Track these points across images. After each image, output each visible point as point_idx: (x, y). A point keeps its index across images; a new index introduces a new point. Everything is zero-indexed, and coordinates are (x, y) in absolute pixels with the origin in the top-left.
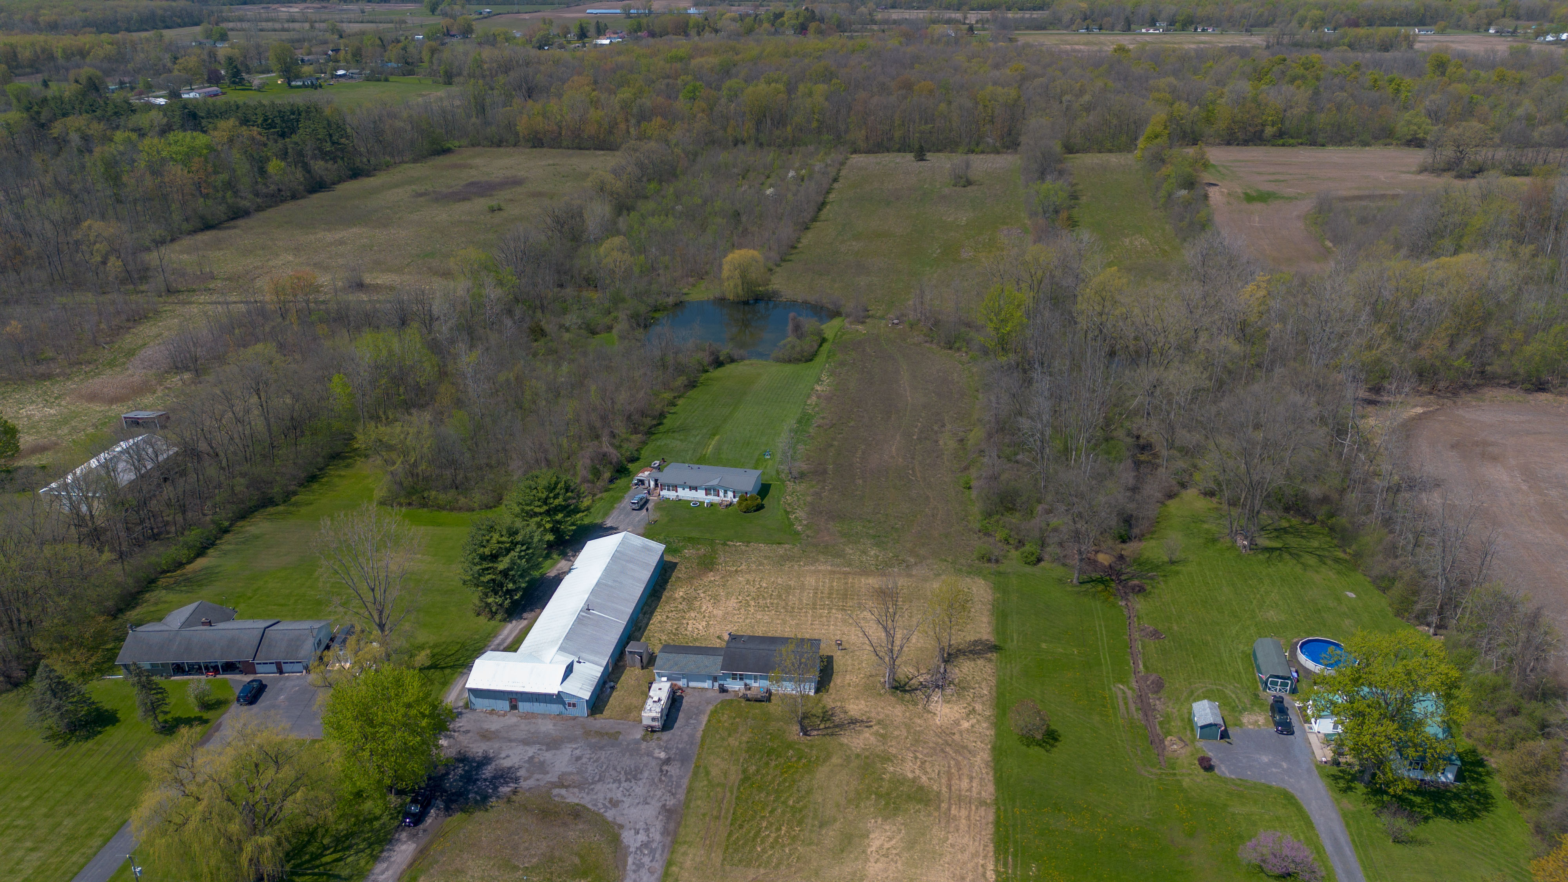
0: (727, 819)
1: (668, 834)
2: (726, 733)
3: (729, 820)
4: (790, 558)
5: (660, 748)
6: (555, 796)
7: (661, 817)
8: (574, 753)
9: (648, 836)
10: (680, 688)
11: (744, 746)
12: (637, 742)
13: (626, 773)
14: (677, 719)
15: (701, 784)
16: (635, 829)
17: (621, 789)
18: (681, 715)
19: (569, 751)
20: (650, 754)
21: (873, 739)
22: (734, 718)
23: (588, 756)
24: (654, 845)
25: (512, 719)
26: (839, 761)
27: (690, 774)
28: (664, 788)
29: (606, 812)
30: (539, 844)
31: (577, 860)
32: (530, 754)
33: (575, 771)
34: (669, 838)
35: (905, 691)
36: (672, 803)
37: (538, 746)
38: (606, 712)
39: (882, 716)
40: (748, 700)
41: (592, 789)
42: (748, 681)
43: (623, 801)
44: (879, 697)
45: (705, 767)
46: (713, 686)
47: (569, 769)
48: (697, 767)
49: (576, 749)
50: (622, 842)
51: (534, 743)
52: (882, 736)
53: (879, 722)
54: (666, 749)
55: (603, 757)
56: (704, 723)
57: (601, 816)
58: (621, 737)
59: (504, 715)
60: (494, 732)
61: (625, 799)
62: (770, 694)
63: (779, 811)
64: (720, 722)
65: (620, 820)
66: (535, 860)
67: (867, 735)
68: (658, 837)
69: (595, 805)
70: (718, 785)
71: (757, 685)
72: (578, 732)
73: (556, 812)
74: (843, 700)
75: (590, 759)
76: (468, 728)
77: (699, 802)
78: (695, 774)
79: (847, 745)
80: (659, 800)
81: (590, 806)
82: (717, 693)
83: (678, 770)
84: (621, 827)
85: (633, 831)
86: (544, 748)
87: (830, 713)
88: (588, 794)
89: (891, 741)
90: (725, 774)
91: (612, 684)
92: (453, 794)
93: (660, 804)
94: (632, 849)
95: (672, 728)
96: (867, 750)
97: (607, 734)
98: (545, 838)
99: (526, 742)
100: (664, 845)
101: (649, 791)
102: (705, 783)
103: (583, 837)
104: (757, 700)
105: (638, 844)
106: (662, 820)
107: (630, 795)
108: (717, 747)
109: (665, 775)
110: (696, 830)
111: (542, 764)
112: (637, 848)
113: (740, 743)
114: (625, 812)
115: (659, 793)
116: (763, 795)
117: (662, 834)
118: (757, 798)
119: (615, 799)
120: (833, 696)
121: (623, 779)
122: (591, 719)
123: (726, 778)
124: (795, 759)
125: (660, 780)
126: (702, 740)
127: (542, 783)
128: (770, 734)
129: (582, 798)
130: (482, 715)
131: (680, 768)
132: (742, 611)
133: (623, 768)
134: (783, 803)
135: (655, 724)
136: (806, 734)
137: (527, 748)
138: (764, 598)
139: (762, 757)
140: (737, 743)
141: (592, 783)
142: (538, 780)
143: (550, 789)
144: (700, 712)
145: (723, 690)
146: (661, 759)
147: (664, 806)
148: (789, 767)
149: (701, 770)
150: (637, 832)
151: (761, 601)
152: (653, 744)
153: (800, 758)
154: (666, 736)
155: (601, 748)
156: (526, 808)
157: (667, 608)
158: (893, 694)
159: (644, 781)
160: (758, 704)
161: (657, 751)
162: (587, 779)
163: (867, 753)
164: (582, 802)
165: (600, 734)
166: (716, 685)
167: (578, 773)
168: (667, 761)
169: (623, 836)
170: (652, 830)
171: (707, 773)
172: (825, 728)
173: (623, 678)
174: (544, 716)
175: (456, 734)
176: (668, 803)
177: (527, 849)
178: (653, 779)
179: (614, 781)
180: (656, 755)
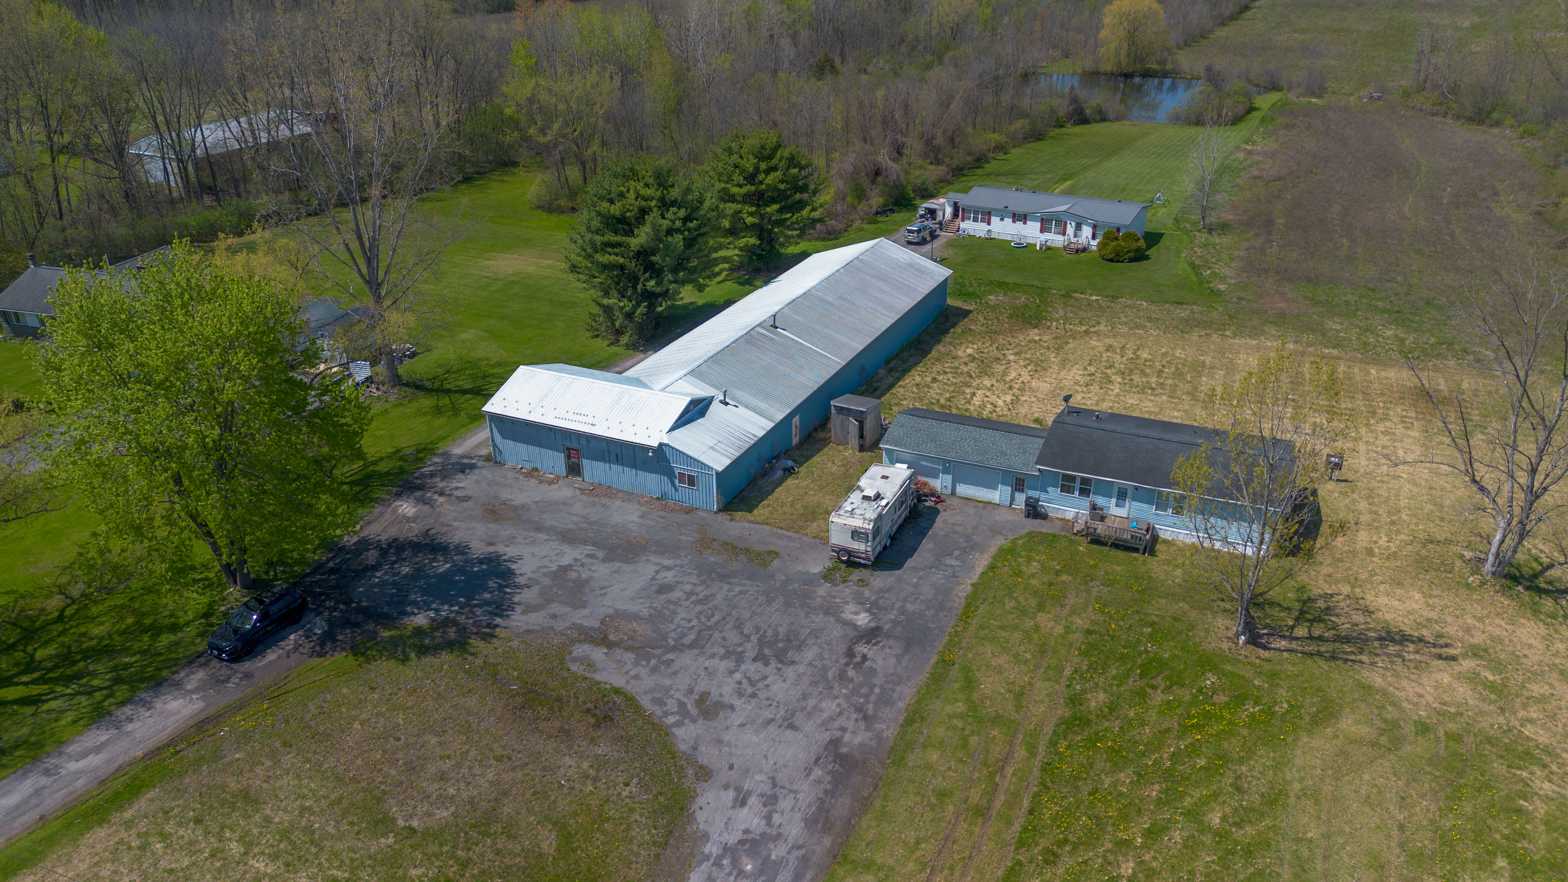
0: (1009, 823)
1: (827, 829)
2: (1033, 602)
3: (1017, 827)
4: (1199, 324)
5: (861, 601)
6: (574, 660)
7: (818, 773)
8: (662, 575)
9: (768, 818)
10: (933, 493)
11: (1077, 638)
12: (810, 581)
13: (761, 642)
14: (915, 550)
15: (948, 709)
16: (738, 789)
17: (738, 676)
18: (927, 545)
19: (650, 570)
20: (831, 610)
21: (1463, 692)
22: (1058, 573)
23: (688, 588)
24: (777, 852)
25: (564, 491)
26: (1364, 730)
27: (923, 677)
28: (847, 698)
29: (678, 724)
30: (477, 771)
31: (548, 842)
32: (566, 561)
33: (645, 612)
34: (827, 841)
35: (1540, 591)
36: (858, 739)
37: (589, 549)
38: (761, 511)
39: (1478, 639)
40: (1097, 541)
41: (669, 663)
42: (1100, 501)
43: (732, 707)
44: (1464, 592)
45: (967, 670)
46: (1012, 500)
47: (632, 608)
48: (945, 663)
49: (669, 568)
50: (691, 818)
51: (585, 542)
52: (1491, 687)
53: (1476, 652)
54: (874, 608)
55: (720, 597)
56: (979, 570)
57: (664, 733)
58: (776, 563)
59: (551, 483)
60: (515, 509)
61: (737, 703)
62: (1155, 538)
63: (1177, 836)
64: (1019, 574)
65: (707, 755)
66: (443, 814)
67: (1446, 679)
68: (794, 829)
69: (660, 702)
70: (997, 720)
71: (1122, 512)
72: (687, 537)
73: (559, 699)
74: (1355, 582)
75: (690, 594)
76: (470, 493)
77: (934, 756)
78: (937, 679)
79: (1384, 692)
80: (825, 725)
81: (645, 702)
82: (1020, 518)
83: (892, 661)
84: (705, 774)
85: (731, 794)
86: (601, 554)
87: (1321, 604)
88: (654, 670)
89: (1525, 706)
90: (1020, 696)
91: (790, 463)
92: (359, 610)
93: (827, 736)
94: (712, 848)
95: (898, 566)
96: (1453, 717)
97: (747, 550)
98: (499, 759)
99: (568, 537)
100: (804, 861)
101: (805, 697)
102: (961, 707)
103: (596, 780)
104: (1120, 545)
105: (732, 838)
106: (818, 782)
107: (754, 695)
108: (1002, 628)
109: (858, 666)
110: (911, 835)
111: (581, 585)
112: (726, 848)
113: (1068, 629)
114: (727, 737)
115: (830, 707)
116: (1125, 777)
117: (810, 822)
118: (1108, 781)
119: (714, 696)
120: (1325, 570)
121: (750, 654)
122: (723, 518)
123: (1018, 707)
124: (1221, 698)
125: (842, 676)
126: (968, 605)
127: (559, 626)
128: (1152, 624)
129: (637, 677)
130: (510, 475)
131: (899, 657)
132: (1095, 388)
133: (758, 629)
134: (1188, 813)
135: (860, 546)
136: (1254, 640)
137: (566, 548)
138: (1143, 373)
139: (1127, 675)
140: (1059, 630)
141: (674, 649)
142: (554, 617)
143: (573, 641)
144: (972, 547)
145: (1034, 511)
146: (855, 627)
147: (835, 743)
148: (1207, 715)
149: (955, 672)
150: (741, 801)
151: (1137, 378)
152: (846, 591)
153: (1239, 700)
154: (881, 580)
155: (724, 578)
156: (494, 675)
157: (939, 367)
158: (1504, 590)
159: (801, 668)
160: (1121, 555)
161: (851, 607)
162: (665, 637)
163: (1452, 726)
164: (633, 688)
165: (732, 549)
166: (1021, 498)
167: (650, 619)
168: (871, 635)
169: (700, 801)
170: (785, 804)
171: (970, 684)
172: (1311, 638)
173: (816, 459)
174: (629, 496)
175: (441, 499)
176: (847, 737)
177: (442, 777)
178: (825, 669)
179: (727, 656)
180: (847, 616)
